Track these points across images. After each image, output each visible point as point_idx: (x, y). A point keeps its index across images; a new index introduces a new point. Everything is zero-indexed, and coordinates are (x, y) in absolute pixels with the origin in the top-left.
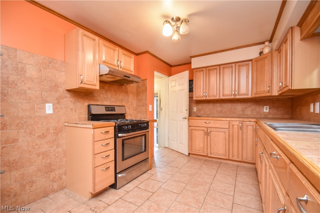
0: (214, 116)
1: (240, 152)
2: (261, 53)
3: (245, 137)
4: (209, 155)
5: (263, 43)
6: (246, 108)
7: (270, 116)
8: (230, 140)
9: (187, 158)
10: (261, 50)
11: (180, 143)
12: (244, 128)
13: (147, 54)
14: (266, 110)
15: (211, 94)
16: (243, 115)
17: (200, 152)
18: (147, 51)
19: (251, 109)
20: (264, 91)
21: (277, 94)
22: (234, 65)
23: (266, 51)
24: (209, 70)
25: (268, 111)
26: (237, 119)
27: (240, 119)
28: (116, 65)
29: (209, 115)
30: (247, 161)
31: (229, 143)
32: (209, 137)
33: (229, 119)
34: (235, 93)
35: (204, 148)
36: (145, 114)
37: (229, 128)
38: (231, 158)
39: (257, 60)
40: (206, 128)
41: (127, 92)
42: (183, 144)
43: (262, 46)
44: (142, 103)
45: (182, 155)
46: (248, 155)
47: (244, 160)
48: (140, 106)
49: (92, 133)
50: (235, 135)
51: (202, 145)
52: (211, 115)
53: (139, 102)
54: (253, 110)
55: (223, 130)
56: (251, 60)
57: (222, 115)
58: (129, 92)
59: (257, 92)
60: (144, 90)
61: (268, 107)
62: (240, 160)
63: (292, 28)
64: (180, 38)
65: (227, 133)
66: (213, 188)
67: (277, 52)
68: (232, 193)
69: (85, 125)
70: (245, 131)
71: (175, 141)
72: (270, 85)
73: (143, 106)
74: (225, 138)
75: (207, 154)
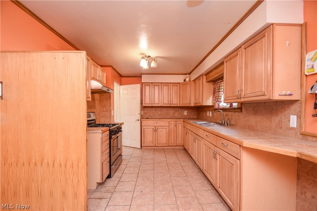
0: (156, 118)
1: (175, 140)
2: (185, 80)
3: (177, 130)
4: (157, 145)
5: (186, 74)
6: (176, 112)
7: (188, 117)
8: (169, 134)
9: (140, 150)
10: (185, 79)
11: (132, 140)
12: (177, 125)
13: (111, 68)
14: (186, 113)
15: (156, 103)
16: (174, 116)
17: (151, 144)
18: (111, 66)
19: (178, 113)
20: (186, 103)
21: (193, 106)
22: (170, 84)
23: (187, 80)
24: (154, 85)
25: (186, 114)
26: (173, 120)
27: (175, 120)
28: (98, 79)
29: (152, 117)
30: (179, 145)
31: (169, 135)
32: (156, 133)
33: (169, 120)
34: (170, 103)
35: (153, 141)
36: (109, 119)
37: (169, 126)
38: (170, 145)
39: (183, 84)
40: (154, 127)
41: (95, 100)
42: (136, 140)
43: (185, 76)
44: (106, 109)
45: (136, 149)
46: (180, 141)
47: (177, 145)
48: (104, 112)
49: (101, 136)
50: (172, 130)
51: (151, 139)
52: (154, 117)
53: (103, 108)
54: (179, 113)
55: (166, 127)
56: (179, 83)
57: (161, 117)
58: (95, 99)
59: (183, 103)
60: (107, 98)
61: (186, 111)
62: (175, 145)
63: (203, 75)
64: (148, 68)
65: (168, 129)
66: (169, 162)
67: (193, 82)
68: (179, 162)
69: (92, 131)
70: (178, 127)
71: (127, 139)
72: (190, 100)
73: (107, 111)
74: (167, 132)
75: (155, 145)
